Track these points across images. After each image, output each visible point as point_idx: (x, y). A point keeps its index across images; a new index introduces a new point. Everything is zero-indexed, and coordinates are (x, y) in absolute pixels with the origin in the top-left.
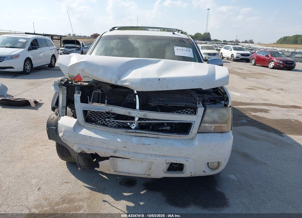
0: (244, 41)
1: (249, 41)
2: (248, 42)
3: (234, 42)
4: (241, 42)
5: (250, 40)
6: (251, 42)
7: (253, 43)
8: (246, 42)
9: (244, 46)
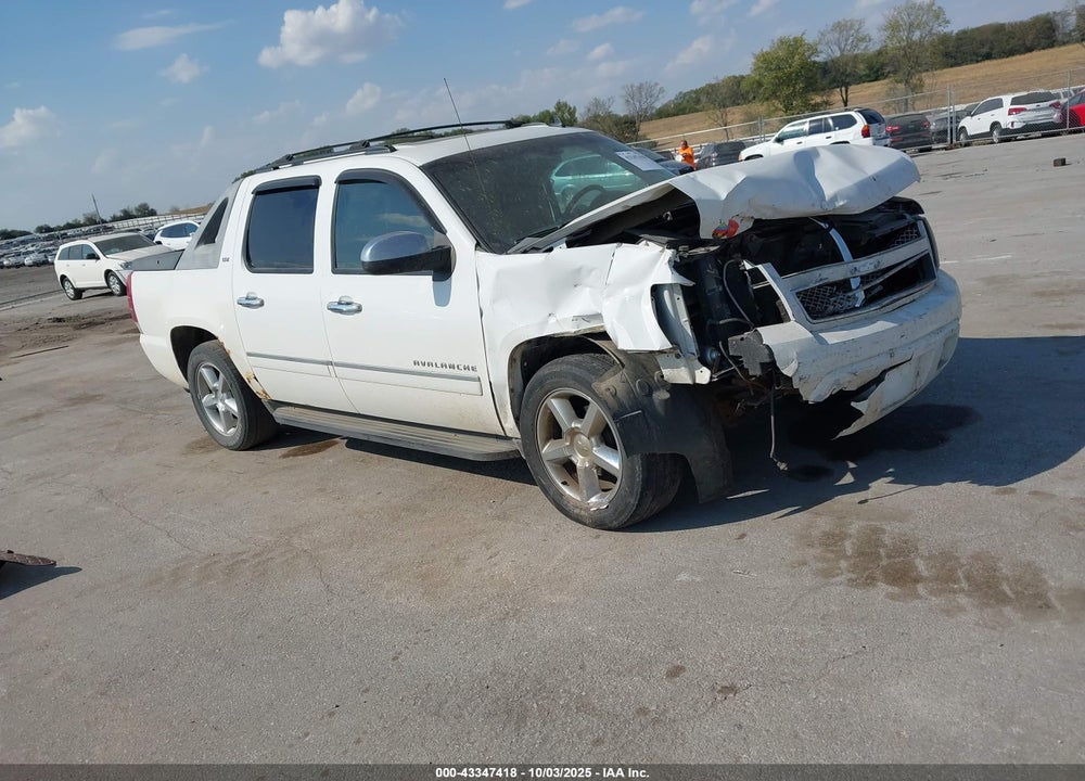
0: (119, 214)
1: (137, 210)
2: (135, 213)
3: (81, 226)
4: (108, 219)
5: (137, 206)
6: (146, 211)
7: (153, 213)
8: (127, 216)
9: (138, 230)
